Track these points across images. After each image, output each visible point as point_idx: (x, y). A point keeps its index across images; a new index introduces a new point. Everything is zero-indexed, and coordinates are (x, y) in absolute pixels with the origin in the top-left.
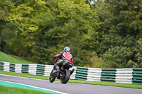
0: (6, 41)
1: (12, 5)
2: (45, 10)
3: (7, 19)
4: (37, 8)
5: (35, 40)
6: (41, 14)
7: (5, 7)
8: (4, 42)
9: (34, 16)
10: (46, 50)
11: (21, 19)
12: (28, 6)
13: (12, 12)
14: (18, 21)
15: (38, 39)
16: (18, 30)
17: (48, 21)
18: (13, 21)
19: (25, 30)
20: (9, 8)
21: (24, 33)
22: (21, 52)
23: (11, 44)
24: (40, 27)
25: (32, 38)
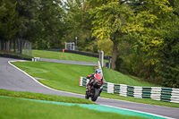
0: (123, 58)
1: (131, 12)
2: (173, 19)
3: (124, 30)
4: (163, 16)
5: (159, 57)
6: (167, 24)
7: (123, 15)
8: (120, 59)
9: (159, 26)
10: (173, 69)
11: (141, 29)
12: (151, 13)
13: (131, 22)
14: (138, 32)
15: (163, 55)
16: (138, 43)
17: (176, 33)
18: (132, 32)
19: (146, 44)
20: (127, 16)
21: (145, 48)
22: (141, 71)
23: (129, 61)
24: (166, 40)
25: (155, 54)
